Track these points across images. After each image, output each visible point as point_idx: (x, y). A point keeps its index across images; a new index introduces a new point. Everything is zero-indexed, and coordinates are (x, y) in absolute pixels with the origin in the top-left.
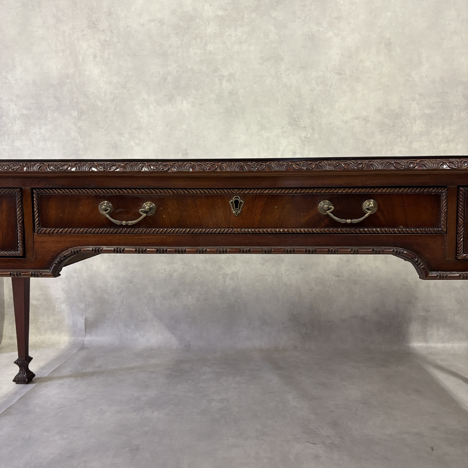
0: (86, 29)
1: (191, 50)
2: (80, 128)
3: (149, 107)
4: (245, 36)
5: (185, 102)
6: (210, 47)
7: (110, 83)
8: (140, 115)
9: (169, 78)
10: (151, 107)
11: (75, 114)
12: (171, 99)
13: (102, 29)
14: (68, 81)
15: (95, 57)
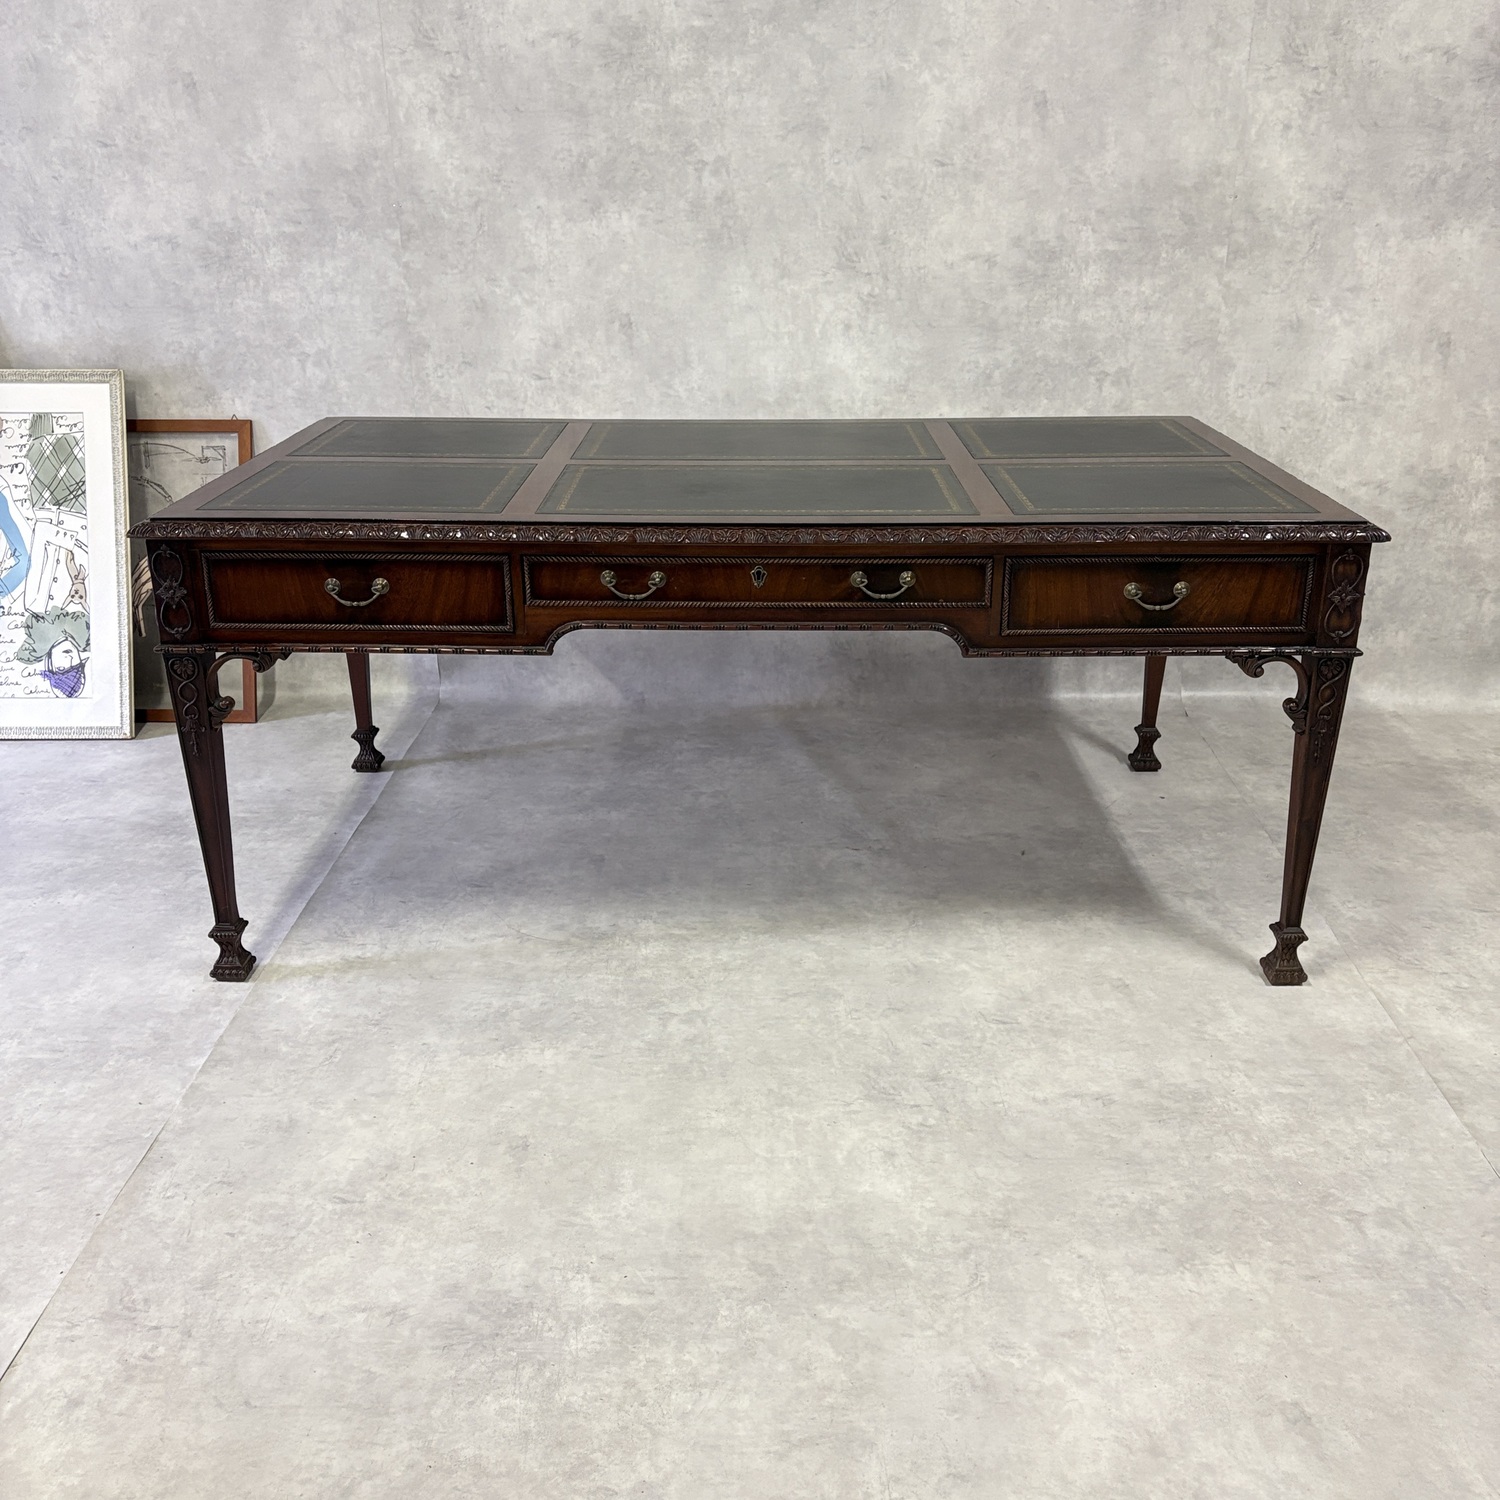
0: (411, 48)
1: (636, 103)
2: (406, 266)
3: (550, 223)
4: (749, 76)
5: (625, 216)
6: (677, 99)
7: (467, 171)
8: (533, 240)
9: (591, 163)
10: (556, 224)
11: (396, 236)
12: (596, 208)
13: (445, 50)
14: (376, 164)
15: (433, 111)
